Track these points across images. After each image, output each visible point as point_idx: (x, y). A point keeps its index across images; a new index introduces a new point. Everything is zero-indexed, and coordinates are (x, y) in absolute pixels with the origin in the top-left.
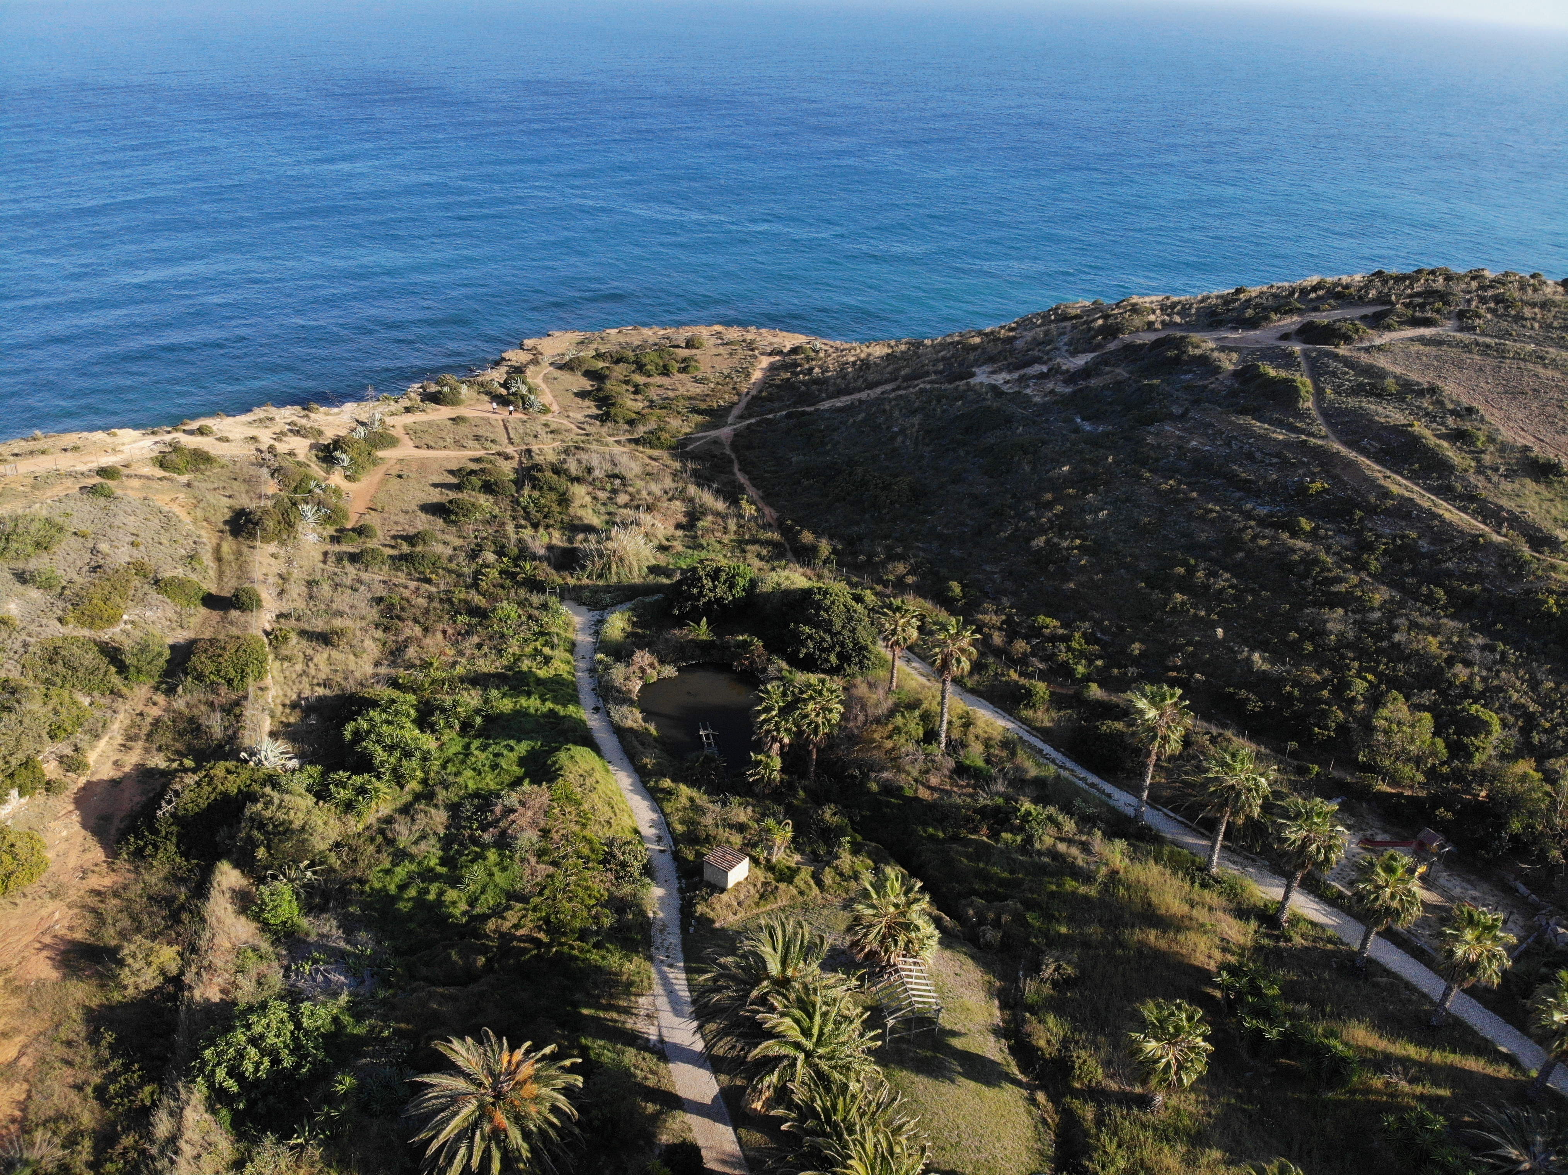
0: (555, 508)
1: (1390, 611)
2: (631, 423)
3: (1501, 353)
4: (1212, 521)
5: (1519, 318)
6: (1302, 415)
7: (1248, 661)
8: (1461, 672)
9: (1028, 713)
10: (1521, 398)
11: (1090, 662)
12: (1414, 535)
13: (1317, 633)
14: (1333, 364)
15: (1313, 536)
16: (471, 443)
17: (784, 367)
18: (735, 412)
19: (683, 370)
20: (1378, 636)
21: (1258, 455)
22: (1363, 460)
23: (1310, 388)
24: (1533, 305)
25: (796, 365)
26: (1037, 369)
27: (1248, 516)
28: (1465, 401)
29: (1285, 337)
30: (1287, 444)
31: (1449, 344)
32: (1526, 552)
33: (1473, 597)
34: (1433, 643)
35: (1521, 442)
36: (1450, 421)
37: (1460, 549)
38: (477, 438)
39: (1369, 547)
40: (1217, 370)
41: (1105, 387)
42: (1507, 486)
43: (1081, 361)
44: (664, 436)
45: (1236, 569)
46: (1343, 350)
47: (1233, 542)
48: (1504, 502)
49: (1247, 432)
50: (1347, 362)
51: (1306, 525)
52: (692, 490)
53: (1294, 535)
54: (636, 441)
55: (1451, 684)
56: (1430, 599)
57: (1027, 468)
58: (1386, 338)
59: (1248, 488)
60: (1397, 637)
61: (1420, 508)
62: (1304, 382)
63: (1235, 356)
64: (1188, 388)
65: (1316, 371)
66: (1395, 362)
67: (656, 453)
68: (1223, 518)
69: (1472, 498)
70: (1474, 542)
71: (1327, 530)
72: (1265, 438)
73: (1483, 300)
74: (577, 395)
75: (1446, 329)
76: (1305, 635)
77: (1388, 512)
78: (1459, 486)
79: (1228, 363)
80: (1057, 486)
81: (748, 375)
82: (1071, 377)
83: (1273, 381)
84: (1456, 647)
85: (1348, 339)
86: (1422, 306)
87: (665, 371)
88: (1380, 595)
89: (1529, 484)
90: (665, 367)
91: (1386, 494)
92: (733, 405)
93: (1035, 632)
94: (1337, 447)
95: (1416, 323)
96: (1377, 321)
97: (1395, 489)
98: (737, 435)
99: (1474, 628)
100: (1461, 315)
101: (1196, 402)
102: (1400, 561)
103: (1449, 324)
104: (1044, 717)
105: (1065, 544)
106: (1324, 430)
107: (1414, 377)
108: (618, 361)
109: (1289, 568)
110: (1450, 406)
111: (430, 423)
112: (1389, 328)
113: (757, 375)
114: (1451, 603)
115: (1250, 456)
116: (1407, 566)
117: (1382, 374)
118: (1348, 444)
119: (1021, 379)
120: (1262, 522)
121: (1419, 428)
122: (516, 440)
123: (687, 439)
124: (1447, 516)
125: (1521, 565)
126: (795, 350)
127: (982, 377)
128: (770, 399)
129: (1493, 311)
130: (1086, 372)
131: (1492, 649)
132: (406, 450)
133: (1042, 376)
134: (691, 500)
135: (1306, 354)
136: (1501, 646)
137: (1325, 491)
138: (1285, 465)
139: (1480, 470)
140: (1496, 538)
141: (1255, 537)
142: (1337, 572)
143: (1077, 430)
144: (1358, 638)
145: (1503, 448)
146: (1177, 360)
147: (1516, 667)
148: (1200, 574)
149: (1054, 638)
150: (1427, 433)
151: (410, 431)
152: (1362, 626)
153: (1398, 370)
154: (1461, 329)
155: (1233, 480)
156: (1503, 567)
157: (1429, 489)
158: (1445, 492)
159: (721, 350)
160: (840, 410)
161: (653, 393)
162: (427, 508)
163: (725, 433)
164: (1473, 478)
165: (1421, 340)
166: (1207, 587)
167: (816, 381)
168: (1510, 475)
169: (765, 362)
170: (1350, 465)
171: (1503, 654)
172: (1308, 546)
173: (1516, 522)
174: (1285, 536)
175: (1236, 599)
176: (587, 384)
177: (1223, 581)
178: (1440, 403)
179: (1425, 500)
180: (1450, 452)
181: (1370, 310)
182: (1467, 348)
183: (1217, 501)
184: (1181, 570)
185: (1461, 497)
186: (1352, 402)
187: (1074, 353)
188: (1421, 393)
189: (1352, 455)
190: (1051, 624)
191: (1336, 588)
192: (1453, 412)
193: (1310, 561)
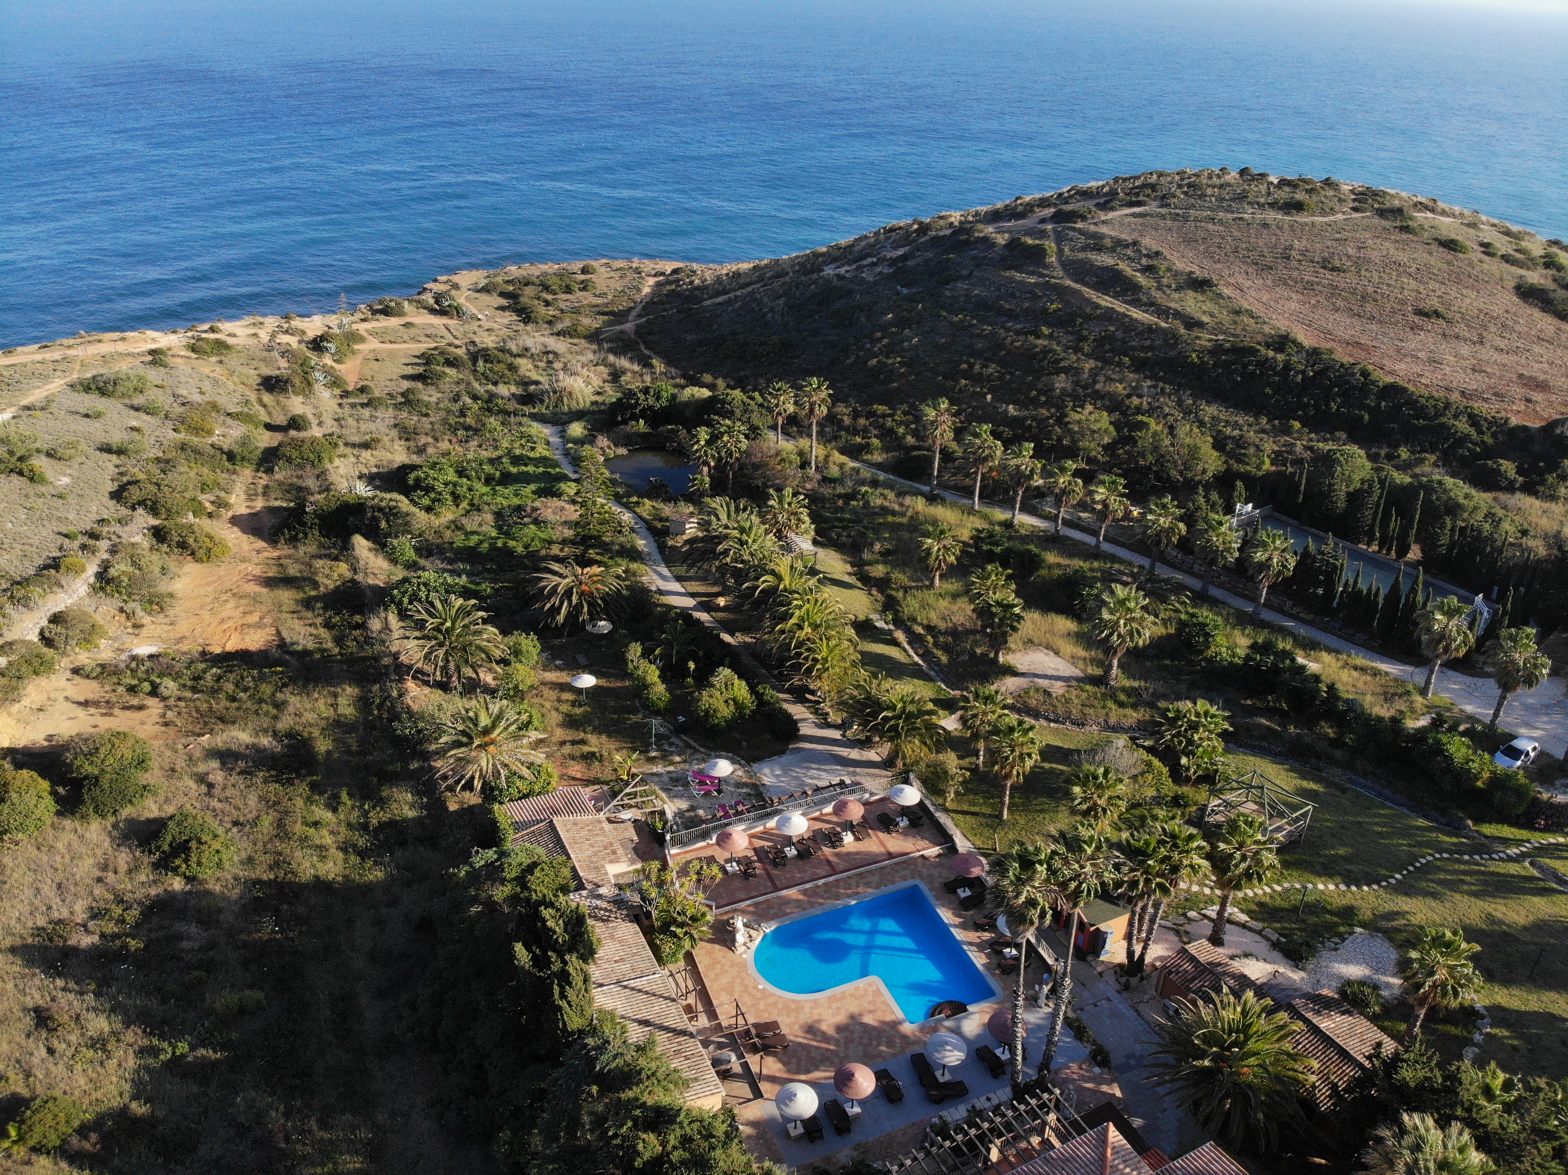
0: (508, 373)
1: (1094, 373)
2: (550, 323)
3: (1185, 218)
4: (986, 336)
5: (1203, 196)
6: (1047, 266)
7: (1006, 411)
8: (1135, 401)
9: (868, 457)
10: (1194, 244)
11: (907, 426)
12: (1112, 329)
13: (1048, 390)
14: (1071, 234)
15: (1051, 337)
16: (423, 339)
17: (669, 283)
18: (634, 313)
19: (584, 289)
20: (1085, 387)
21: (1018, 294)
22: (1084, 289)
23: (1055, 248)
24: (1214, 187)
25: (678, 280)
26: (869, 260)
27: (1008, 330)
28: (1155, 248)
29: (1043, 221)
30: (1036, 284)
31: (1151, 216)
32: (1182, 331)
33: (1147, 359)
34: (1120, 387)
35: (1188, 269)
36: (1144, 261)
37: (1141, 333)
38: (428, 336)
39: (1085, 339)
40: (994, 245)
41: (918, 265)
42: (1176, 296)
43: (900, 252)
44: (579, 329)
45: (1001, 362)
46: (1079, 225)
47: (1000, 346)
48: (1173, 305)
49: (1011, 280)
50: (1081, 232)
51: (1046, 330)
52: (611, 358)
53: (1038, 337)
54: (558, 334)
55: (1128, 407)
56: (1120, 364)
57: (863, 319)
58: (1111, 215)
59: (1011, 315)
60: (1098, 387)
61: (1118, 313)
62: (1050, 245)
63: (1007, 236)
64: (974, 258)
65: (1059, 239)
66: (1113, 229)
67: (576, 341)
68: (993, 334)
69: (1152, 304)
70: (1150, 330)
71: (1059, 333)
72: (1022, 283)
73: (1180, 186)
74: (497, 309)
75: (1152, 207)
76: (1040, 392)
77: (1098, 318)
78: (1144, 299)
79: (1001, 240)
80: (884, 328)
81: (639, 290)
82: (893, 262)
83: (1030, 247)
84: (1134, 388)
85: (1083, 218)
86: (1137, 195)
87: (568, 290)
88: (1089, 365)
89: (1190, 293)
90: (567, 287)
91: (1098, 306)
92: (631, 309)
93: (870, 415)
94: (1068, 282)
95: (1131, 204)
96: (1105, 207)
97: (1103, 303)
98: (638, 326)
99: (1146, 377)
100: (1163, 197)
101: (978, 266)
102: (1103, 346)
103: (1155, 204)
104: (878, 457)
105: (890, 361)
106: (1061, 274)
107: (1123, 236)
108: (526, 284)
109: (1034, 356)
110: (1145, 252)
111: (387, 328)
112: (1113, 209)
113: (646, 290)
114: (1132, 365)
115: (1013, 295)
116: (1107, 347)
117: (1101, 237)
118: (1076, 281)
119: (857, 268)
120: (1018, 333)
121: (1123, 266)
122: (459, 335)
123: (598, 331)
124: (1135, 316)
125: (1176, 337)
126: (675, 271)
127: (829, 271)
128: (661, 303)
129: (1185, 193)
130: (904, 258)
131: (1155, 387)
132: (372, 344)
133: (873, 264)
134: (611, 365)
135: (1054, 229)
136: (1161, 384)
137: (1059, 310)
138: (1036, 297)
139: (1159, 288)
140: (1163, 325)
141: (1012, 342)
142: (1062, 355)
143: (898, 293)
144: (1074, 390)
145: (1176, 274)
146: (967, 240)
147: (1169, 395)
148: (977, 367)
149: (884, 416)
150: (1128, 269)
151: (371, 333)
152: (1076, 383)
153: (1113, 234)
154: (1162, 206)
155: (1001, 311)
156: (1166, 341)
157: (1126, 302)
158: (1136, 303)
159: (612, 274)
160: (720, 304)
161: (562, 305)
162: (405, 377)
163: (629, 327)
164: (1154, 293)
165: (1134, 215)
166: (981, 374)
167: (698, 288)
168: (1179, 289)
169: (651, 281)
170: (1078, 292)
171: (1162, 389)
172: (1046, 343)
173: (1177, 314)
174: (1031, 338)
175: (999, 379)
176: (504, 302)
177: (992, 369)
178: (1139, 251)
179: (1120, 307)
180: (1141, 279)
181: (1102, 200)
182: (1163, 217)
183: (990, 324)
184: (965, 366)
185: (1145, 305)
186: (1081, 255)
187: (895, 248)
188: (1127, 246)
189: (1078, 286)
190: (881, 409)
191: (1062, 364)
192: (1147, 256)
193: (1046, 351)
